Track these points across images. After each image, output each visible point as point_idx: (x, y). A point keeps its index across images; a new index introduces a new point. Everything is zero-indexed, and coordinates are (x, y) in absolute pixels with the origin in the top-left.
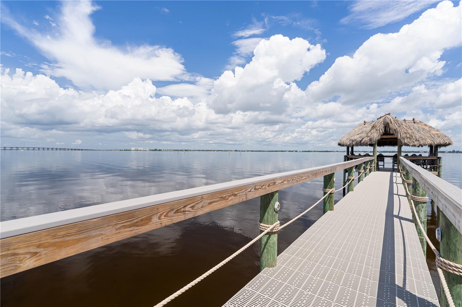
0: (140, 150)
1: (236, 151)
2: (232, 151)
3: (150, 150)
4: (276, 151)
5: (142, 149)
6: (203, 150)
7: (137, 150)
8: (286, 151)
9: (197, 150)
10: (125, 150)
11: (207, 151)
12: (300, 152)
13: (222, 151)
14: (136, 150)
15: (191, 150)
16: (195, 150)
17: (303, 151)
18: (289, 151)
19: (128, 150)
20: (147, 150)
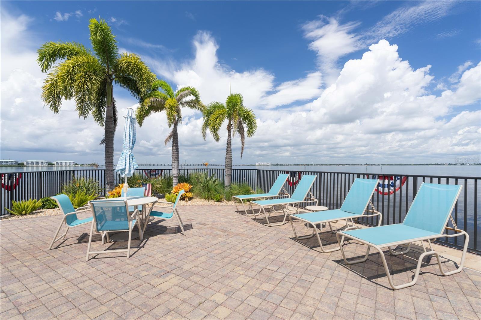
0: (263, 165)
1: (367, 164)
2: (361, 165)
3: (272, 165)
4: (427, 164)
5: (265, 164)
6: (326, 164)
7: (261, 165)
8: (444, 164)
9: (319, 165)
10: (251, 165)
11: (331, 165)
12: (470, 165)
13: (349, 165)
14: (259, 165)
15: (312, 165)
16: (317, 165)
17: (475, 164)
18: (450, 164)
19: (253, 165)
20: (269, 165)
